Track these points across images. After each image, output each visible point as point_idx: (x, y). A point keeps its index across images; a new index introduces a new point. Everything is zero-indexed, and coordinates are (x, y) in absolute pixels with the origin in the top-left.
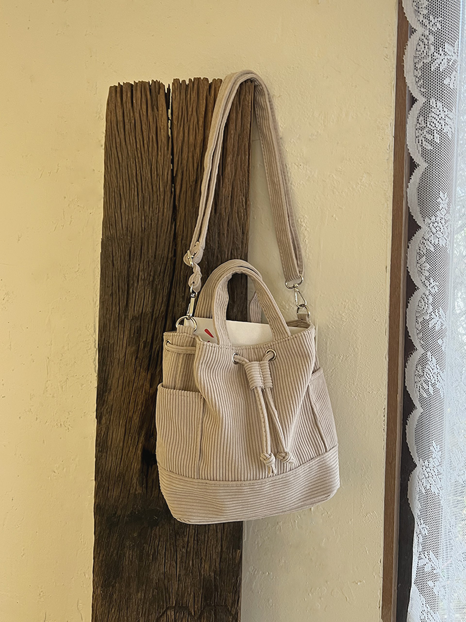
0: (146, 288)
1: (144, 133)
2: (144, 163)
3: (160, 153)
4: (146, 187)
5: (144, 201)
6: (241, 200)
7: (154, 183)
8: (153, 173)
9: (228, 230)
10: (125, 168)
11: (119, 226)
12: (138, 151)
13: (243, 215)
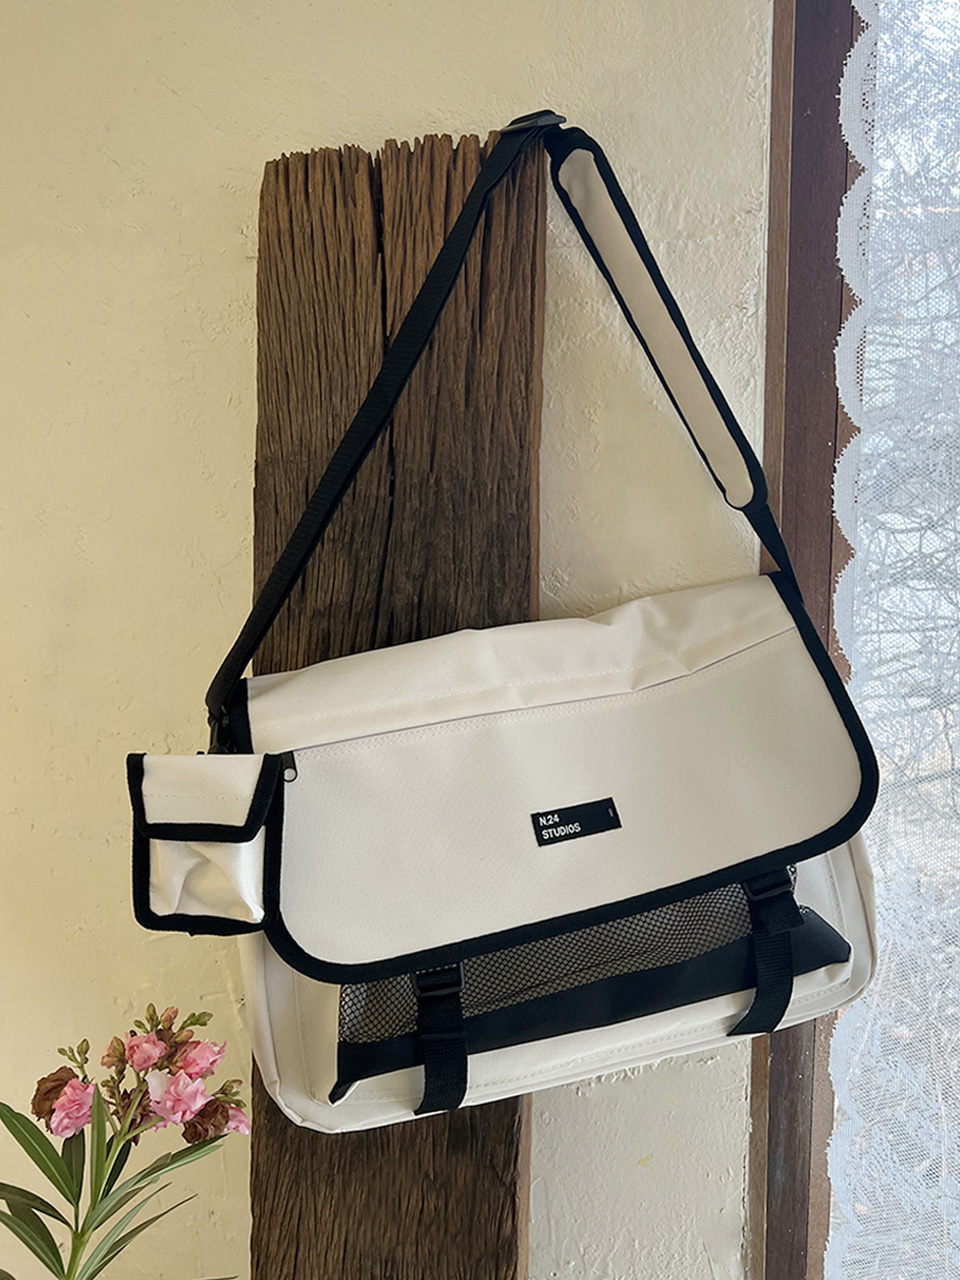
0: (338, 557)
1: (330, 254)
2: (330, 312)
3: (359, 291)
4: (335, 359)
5: (331, 387)
6: (516, 380)
7: (350, 350)
8: (347, 332)
9: (491, 441)
10: (295, 322)
11: (287, 437)
12: (319, 289)
13: (520, 411)
